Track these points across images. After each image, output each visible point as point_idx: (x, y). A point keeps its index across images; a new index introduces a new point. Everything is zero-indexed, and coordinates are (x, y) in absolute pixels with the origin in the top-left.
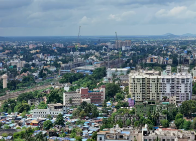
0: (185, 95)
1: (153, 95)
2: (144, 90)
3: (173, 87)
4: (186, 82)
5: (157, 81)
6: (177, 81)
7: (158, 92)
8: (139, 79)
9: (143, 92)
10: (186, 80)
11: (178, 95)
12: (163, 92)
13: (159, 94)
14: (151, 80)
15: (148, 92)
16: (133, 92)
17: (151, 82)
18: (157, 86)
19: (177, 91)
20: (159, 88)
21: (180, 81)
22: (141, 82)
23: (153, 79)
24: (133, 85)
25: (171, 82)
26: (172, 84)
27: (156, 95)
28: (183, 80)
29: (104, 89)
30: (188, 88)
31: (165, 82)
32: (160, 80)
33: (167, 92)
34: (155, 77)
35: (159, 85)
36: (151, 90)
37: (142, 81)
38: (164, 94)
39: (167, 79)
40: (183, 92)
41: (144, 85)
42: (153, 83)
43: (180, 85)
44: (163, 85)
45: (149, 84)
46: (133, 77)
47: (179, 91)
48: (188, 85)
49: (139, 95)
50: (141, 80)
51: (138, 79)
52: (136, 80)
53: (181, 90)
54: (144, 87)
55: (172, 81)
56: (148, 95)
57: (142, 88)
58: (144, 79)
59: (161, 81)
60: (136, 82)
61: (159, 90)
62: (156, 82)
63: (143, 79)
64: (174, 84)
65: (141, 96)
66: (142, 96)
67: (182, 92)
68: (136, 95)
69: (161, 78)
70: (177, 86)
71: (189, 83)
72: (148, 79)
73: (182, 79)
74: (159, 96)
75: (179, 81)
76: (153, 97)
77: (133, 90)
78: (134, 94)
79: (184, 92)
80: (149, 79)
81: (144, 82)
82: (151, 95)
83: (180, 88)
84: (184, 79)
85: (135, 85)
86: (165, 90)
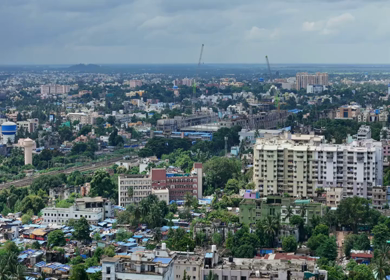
0: (365, 187)
1: (300, 185)
2: (281, 174)
3: (339, 169)
4: (366, 160)
5: (308, 156)
6: (349, 158)
7: (311, 179)
8: (272, 151)
9: (280, 179)
10: (366, 156)
11: (350, 186)
12: (320, 179)
13: (311, 182)
14: (295, 154)
15: (290, 179)
16: (260, 178)
17: (295, 159)
18: (308, 166)
19: (349, 178)
20: (311, 170)
21: (355, 156)
22: (275, 158)
23: (298, 152)
24: (260, 163)
25: (335, 159)
26: (338, 162)
27: (305, 184)
28: (361, 156)
29: (200, 171)
30: (371, 171)
31: (325, 159)
32: (313, 154)
33: (327, 180)
34: (303, 148)
35: (311, 164)
36: (295, 174)
37: (278, 156)
38: (321, 182)
39: (328, 153)
40: (360, 179)
41: (281, 164)
42: (299, 159)
43: (354, 166)
44: (320, 164)
45: (292, 161)
46: (259, 147)
47: (351, 178)
48: (371, 166)
49: (270, 184)
50: (275, 154)
51: (268, 151)
52: (265, 154)
53: (357, 176)
54: (282, 169)
55: (338, 157)
56: (290, 184)
57: (278, 171)
58: (282, 151)
59: (315, 157)
60: (265, 158)
61: (311, 174)
62: (305, 159)
63: (279, 151)
64: (342, 162)
65: (275, 186)
66: (278, 186)
67: (358, 181)
68: (265, 184)
69: (315, 151)
70: (349, 168)
71: (374, 161)
72: (289, 151)
73: (358, 153)
74: (311, 188)
75: (352, 158)
76: (300, 189)
77: (259, 173)
78: (262, 181)
79: (362, 181)
80: (292, 151)
81: (281, 159)
82: (295, 184)
83: (354, 171)
84: (362, 153)
85: (264, 163)
86: (324, 175)
